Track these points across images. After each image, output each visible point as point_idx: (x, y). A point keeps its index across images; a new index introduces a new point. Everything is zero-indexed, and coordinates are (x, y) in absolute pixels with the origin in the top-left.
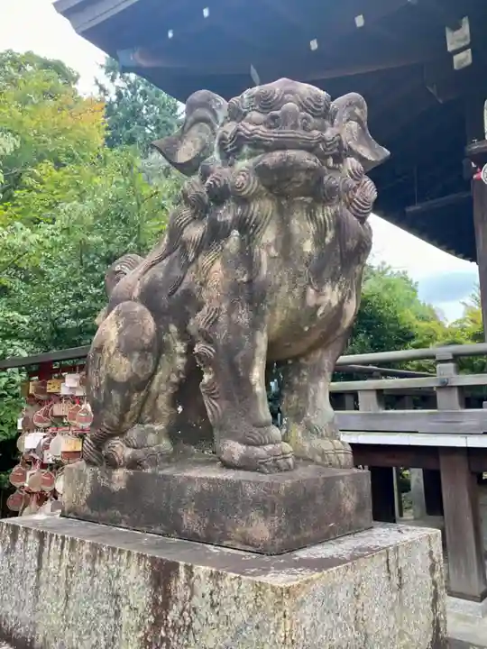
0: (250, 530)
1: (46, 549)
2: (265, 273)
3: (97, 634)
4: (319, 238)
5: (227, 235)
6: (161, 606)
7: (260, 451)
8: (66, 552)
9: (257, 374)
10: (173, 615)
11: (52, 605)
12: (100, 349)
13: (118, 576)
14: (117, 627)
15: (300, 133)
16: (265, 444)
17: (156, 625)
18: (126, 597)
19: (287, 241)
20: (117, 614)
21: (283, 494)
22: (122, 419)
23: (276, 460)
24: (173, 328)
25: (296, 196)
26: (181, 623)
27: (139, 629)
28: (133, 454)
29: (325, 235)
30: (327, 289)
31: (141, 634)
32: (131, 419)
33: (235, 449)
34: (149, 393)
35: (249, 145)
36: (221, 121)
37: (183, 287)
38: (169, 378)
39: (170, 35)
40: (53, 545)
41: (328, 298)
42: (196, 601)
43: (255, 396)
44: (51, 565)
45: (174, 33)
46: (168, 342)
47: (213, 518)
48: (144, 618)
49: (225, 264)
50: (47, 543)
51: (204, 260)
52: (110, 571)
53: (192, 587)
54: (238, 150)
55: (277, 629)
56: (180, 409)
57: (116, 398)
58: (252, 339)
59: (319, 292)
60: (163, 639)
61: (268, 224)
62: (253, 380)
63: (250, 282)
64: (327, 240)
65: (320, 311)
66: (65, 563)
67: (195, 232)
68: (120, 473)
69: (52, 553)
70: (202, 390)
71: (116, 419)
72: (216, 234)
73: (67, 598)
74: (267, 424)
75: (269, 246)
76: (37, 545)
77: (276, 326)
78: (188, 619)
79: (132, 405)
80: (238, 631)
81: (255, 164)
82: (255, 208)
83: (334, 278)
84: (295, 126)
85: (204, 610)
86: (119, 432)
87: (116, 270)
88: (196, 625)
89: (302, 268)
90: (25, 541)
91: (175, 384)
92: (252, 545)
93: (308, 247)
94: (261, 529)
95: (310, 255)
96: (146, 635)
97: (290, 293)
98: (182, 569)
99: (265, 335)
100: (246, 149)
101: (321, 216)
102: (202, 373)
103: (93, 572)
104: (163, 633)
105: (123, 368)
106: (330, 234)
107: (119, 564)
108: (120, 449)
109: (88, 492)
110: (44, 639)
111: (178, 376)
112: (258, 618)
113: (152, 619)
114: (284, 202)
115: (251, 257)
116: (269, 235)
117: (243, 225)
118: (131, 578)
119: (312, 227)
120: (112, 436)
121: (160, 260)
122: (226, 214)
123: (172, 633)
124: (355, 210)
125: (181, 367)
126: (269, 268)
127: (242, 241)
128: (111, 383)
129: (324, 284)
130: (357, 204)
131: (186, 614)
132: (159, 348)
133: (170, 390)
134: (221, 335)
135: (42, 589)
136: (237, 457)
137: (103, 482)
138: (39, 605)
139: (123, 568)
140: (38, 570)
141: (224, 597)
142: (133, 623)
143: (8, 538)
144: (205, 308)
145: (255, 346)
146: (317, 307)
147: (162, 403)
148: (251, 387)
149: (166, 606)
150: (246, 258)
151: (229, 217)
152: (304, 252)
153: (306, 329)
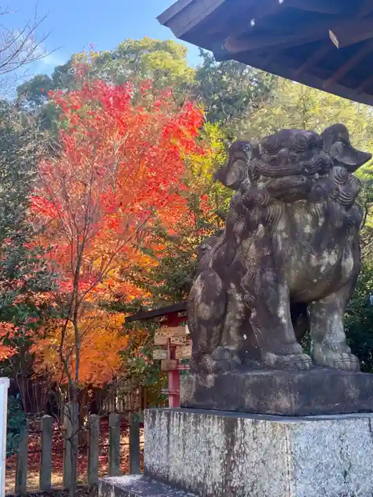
0: (279, 403)
1: (171, 422)
2: (281, 249)
3: (201, 466)
4: (315, 224)
5: (257, 227)
6: (230, 443)
7: (286, 358)
8: (182, 422)
9: (283, 312)
10: (236, 448)
11: (176, 453)
12: (193, 301)
13: (209, 431)
14: (210, 459)
15: (290, 166)
16: (289, 354)
17: (228, 455)
18: (213, 442)
19: (293, 228)
20: (210, 452)
21: (296, 381)
22: (208, 342)
23: (295, 363)
24: (233, 285)
25: (296, 200)
26: (240, 451)
27: (221, 458)
28: (216, 364)
29: (318, 221)
30: (325, 254)
31: (222, 461)
32: (215, 343)
33: (272, 357)
34: (223, 327)
35: (264, 175)
36: (250, 158)
37: (235, 260)
38: (235, 317)
39: (253, 23)
40: (175, 419)
41: (326, 260)
42: (246, 438)
43: (282, 325)
44: (175, 431)
45: (255, 22)
46: (232, 295)
47: (261, 399)
48: (222, 452)
49: (257, 246)
50: (172, 419)
51: (246, 244)
52: (205, 429)
53: (244, 431)
54: (258, 178)
55: (283, 445)
56: (245, 337)
57: (204, 330)
58: (277, 290)
59: (320, 257)
60: (232, 461)
61: (280, 218)
62: (280, 315)
63: (272, 254)
64: (320, 224)
65: (323, 269)
66: (182, 428)
67: (240, 227)
68: (210, 377)
69: (175, 424)
70: (251, 323)
71: (205, 343)
72: (250, 227)
73: (184, 449)
74: (292, 343)
75: (281, 231)
76: (166, 420)
77: (293, 280)
78: (243, 449)
79: (214, 334)
80: (266, 450)
81: (266, 186)
82: (271, 210)
83: (330, 247)
84: (287, 163)
85: (251, 442)
86: (207, 351)
87: (203, 247)
88: (247, 451)
89: (305, 243)
90: (160, 419)
91: (239, 320)
92: (281, 412)
93: (308, 229)
94: (285, 402)
95: (310, 234)
96: (224, 461)
97: (299, 259)
98: (239, 422)
99: (286, 287)
100: (261, 177)
101: (314, 210)
102: (251, 312)
103: (196, 431)
104: (232, 458)
105: (205, 311)
106: (322, 220)
107: (209, 424)
108: (210, 362)
109: (194, 390)
110: (174, 474)
111: (240, 315)
112: (274, 441)
113: (226, 452)
114: (289, 205)
115: (271, 239)
116: (281, 226)
117: (264, 221)
118: (215, 431)
119: (309, 217)
120: (204, 353)
121: (223, 244)
122: (255, 215)
123: (236, 458)
124: (341, 201)
125: (241, 309)
126: (283, 246)
127: (265, 231)
128: (201, 321)
129: (322, 251)
130: (342, 198)
131: (242, 446)
132: (226, 298)
133: (237, 324)
134: (257, 289)
135: (171, 446)
136: (273, 362)
137: (201, 383)
138: (169, 456)
139: (211, 427)
140: (168, 435)
141: (259, 434)
142: (218, 456)
143: (151, 418)
144: (248, 273)
145: (278, 294)
146: (319, 267)
147: (233, 333)
148: (280, 319)
149: (233, 444)
150: (269, 241)
151: (257, 218)
152: (305, 233)
153: (315, 281)
